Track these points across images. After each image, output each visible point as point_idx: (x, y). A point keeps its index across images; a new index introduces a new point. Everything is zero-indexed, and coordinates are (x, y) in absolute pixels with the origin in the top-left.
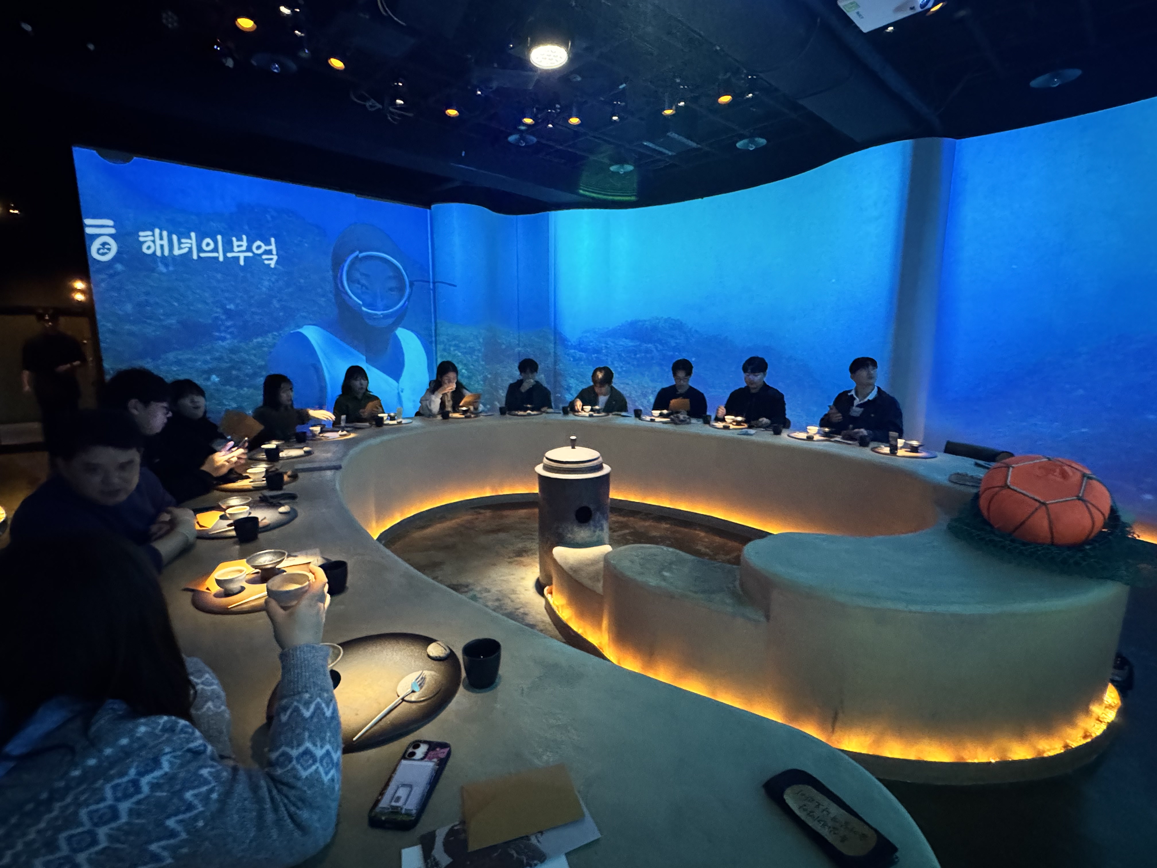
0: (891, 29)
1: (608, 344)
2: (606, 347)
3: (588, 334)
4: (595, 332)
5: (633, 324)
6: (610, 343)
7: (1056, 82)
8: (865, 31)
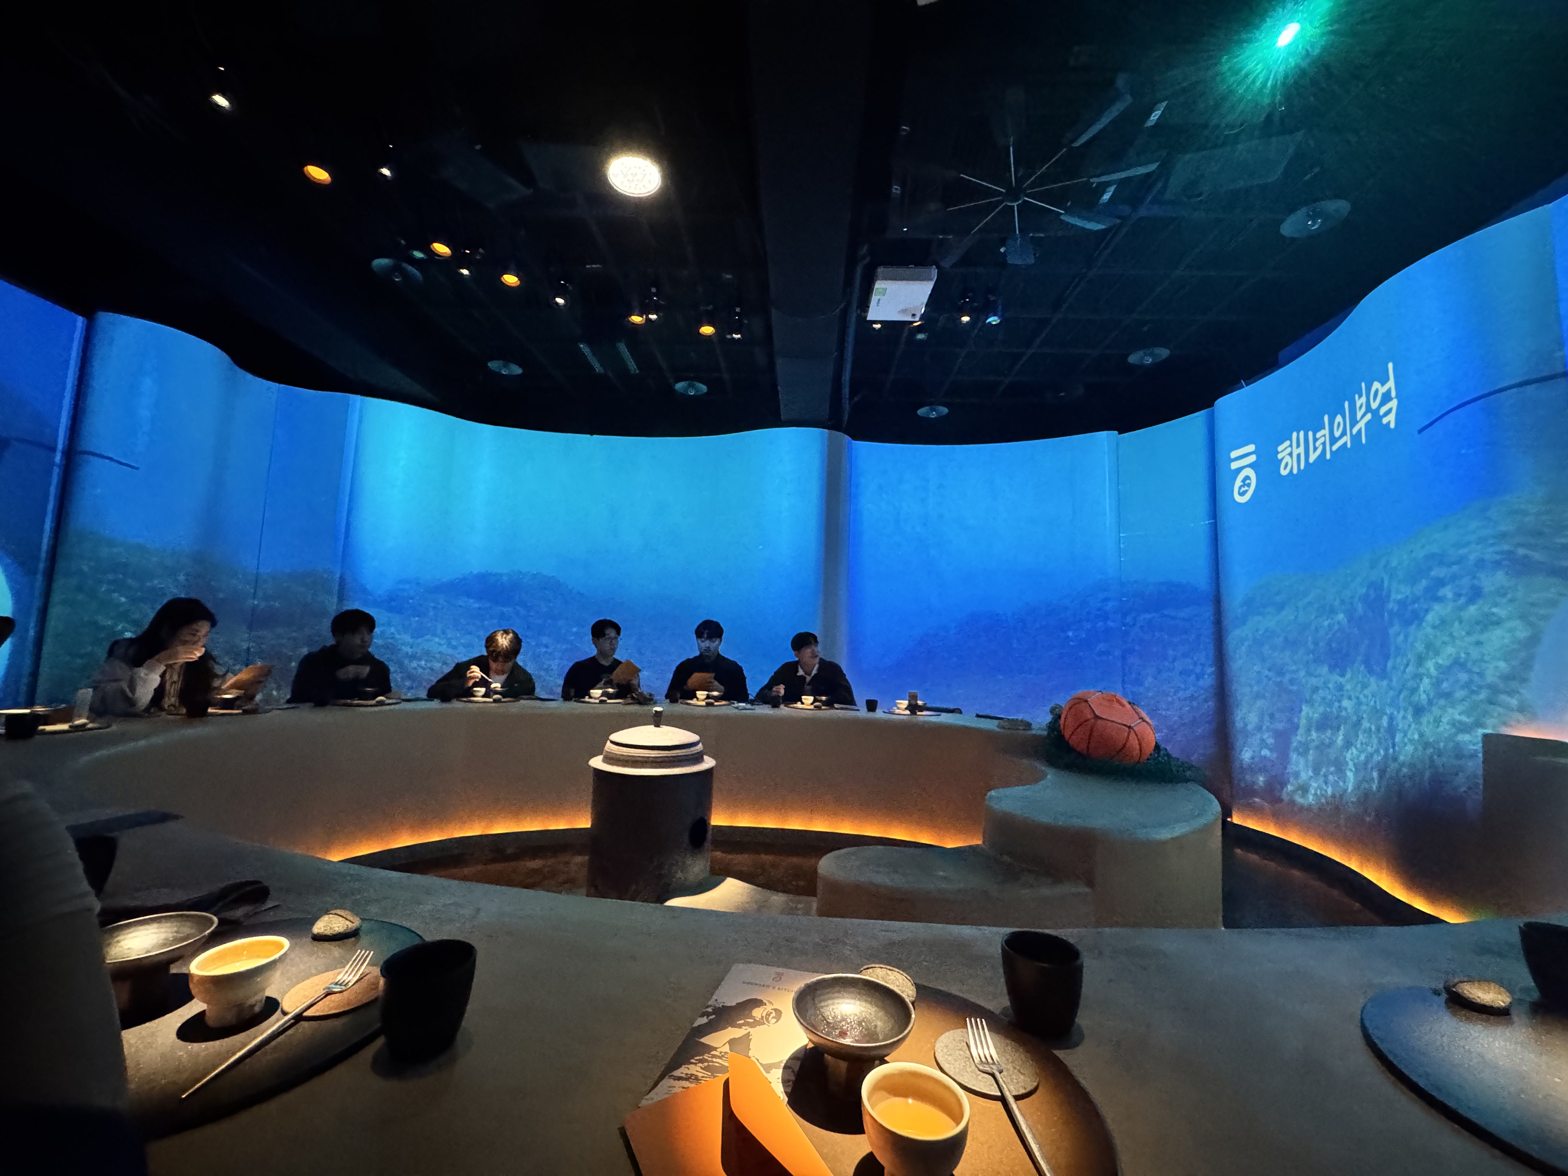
0: (878, 326)
1: (439, 604)
2: (434, 608)
3: (407, 586)
4: (418, 584)
5: (482, 577)
6: (441, 601)
7: (934, 415)
8: (868, 319)
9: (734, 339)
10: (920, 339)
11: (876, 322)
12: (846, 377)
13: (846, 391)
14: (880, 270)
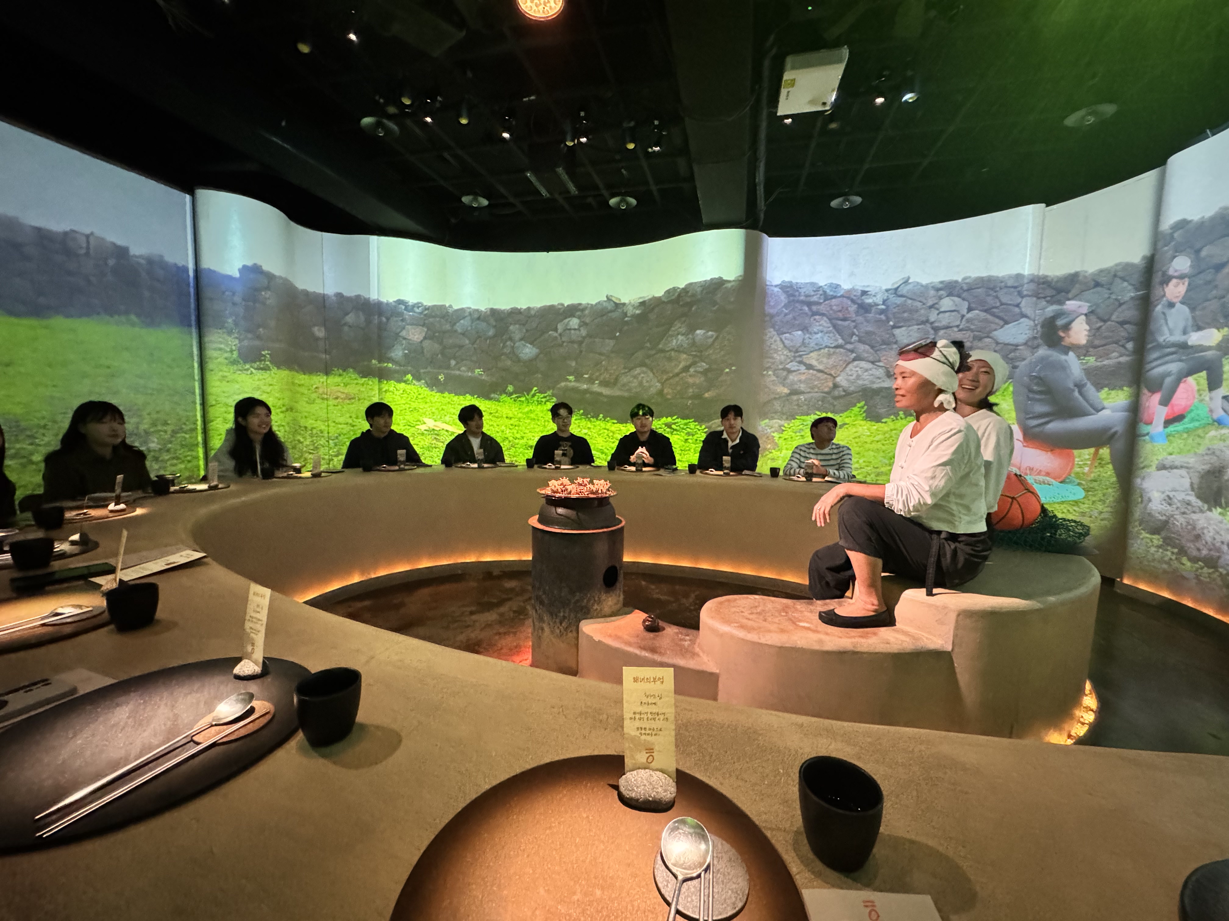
7: (847, 205)
8: (778, 114)
9: (654, 151)
10: (832, 129)
11: (787, 117)
12: (760, 177)
13: (761, 190)
14: (789, 60)
